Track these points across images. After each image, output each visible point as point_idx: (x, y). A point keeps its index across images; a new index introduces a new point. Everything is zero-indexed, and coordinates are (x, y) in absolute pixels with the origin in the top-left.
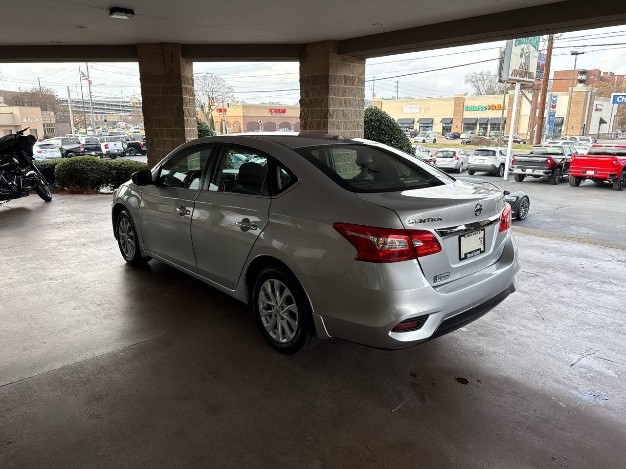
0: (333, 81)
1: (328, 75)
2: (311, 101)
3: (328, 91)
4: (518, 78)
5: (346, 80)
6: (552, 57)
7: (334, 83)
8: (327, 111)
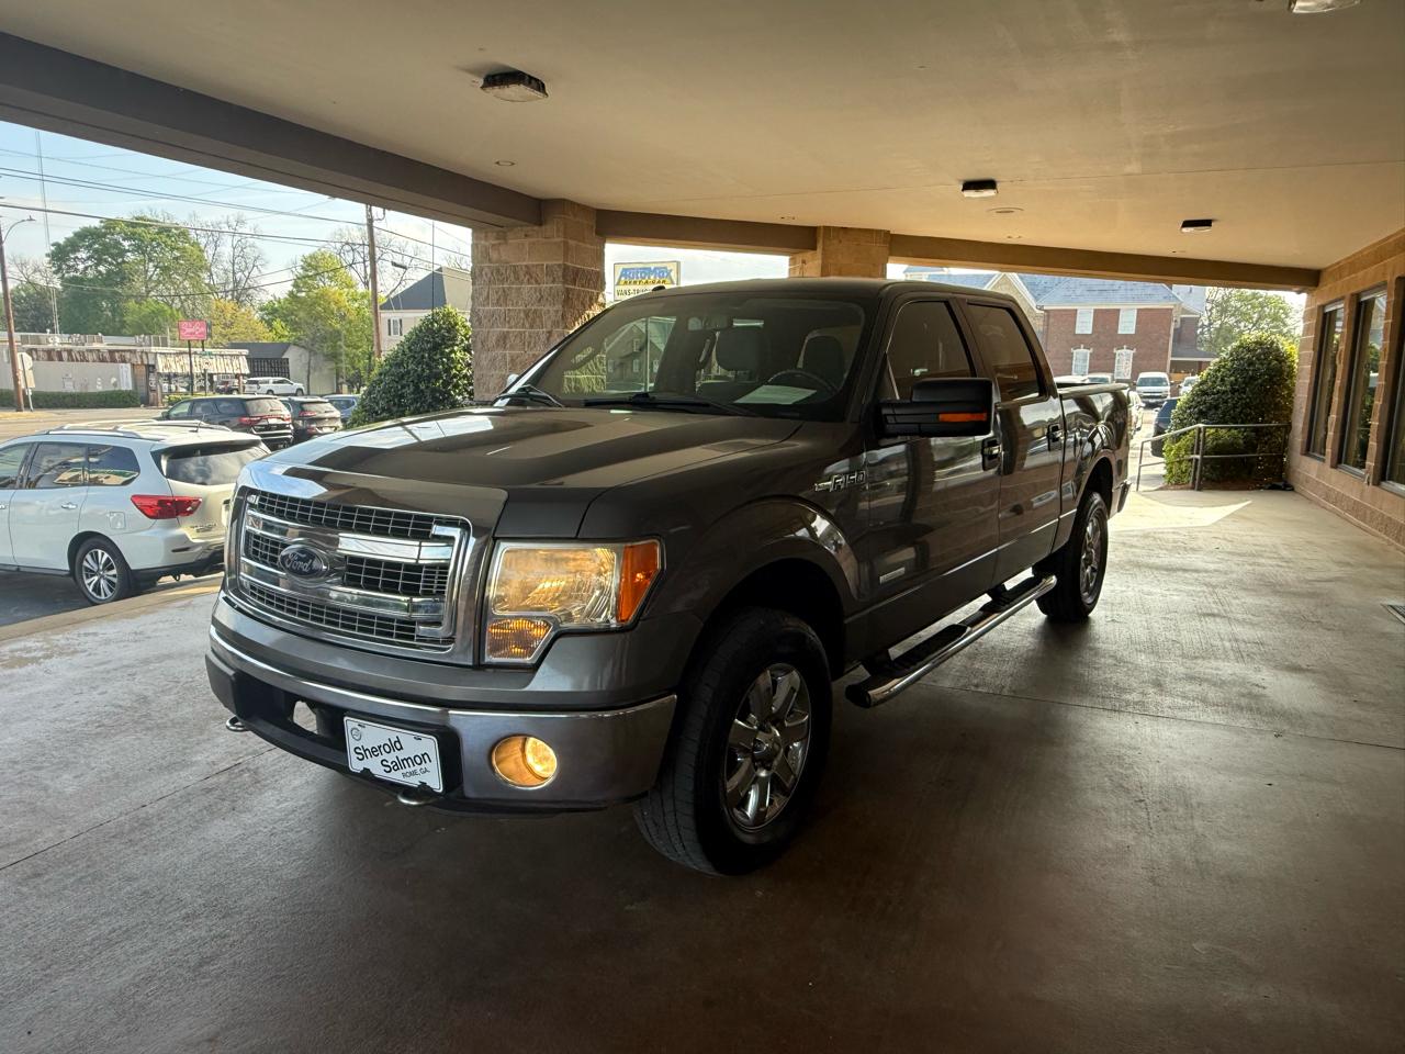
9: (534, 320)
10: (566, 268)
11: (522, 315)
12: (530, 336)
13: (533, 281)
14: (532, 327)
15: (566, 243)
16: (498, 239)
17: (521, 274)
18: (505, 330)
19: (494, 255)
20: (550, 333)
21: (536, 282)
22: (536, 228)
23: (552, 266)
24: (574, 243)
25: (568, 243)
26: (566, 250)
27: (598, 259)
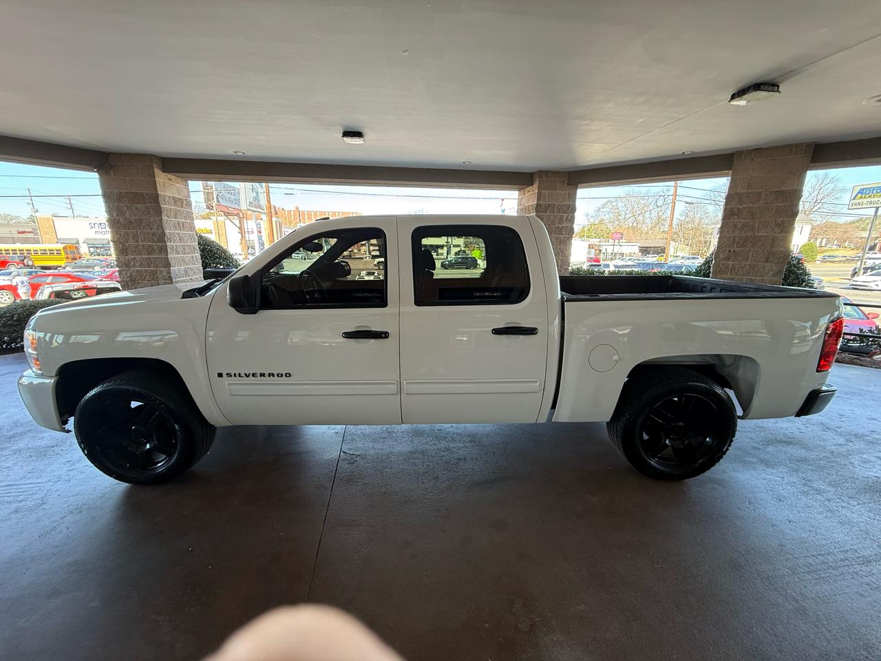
0: (163, 202)
1: (158, 194)
2: (131, 222)
3: (161, 212)
4: (253, 209)
5: (176, 201)
6: (270, 194)
7: (165, 204)
8: (164, 234)
16: (523, 195)
22: (531, 187)
23: (534, 204)
24: (547, 192)
25: (540, 192)
26: (539, 196)
27: (569, 198)
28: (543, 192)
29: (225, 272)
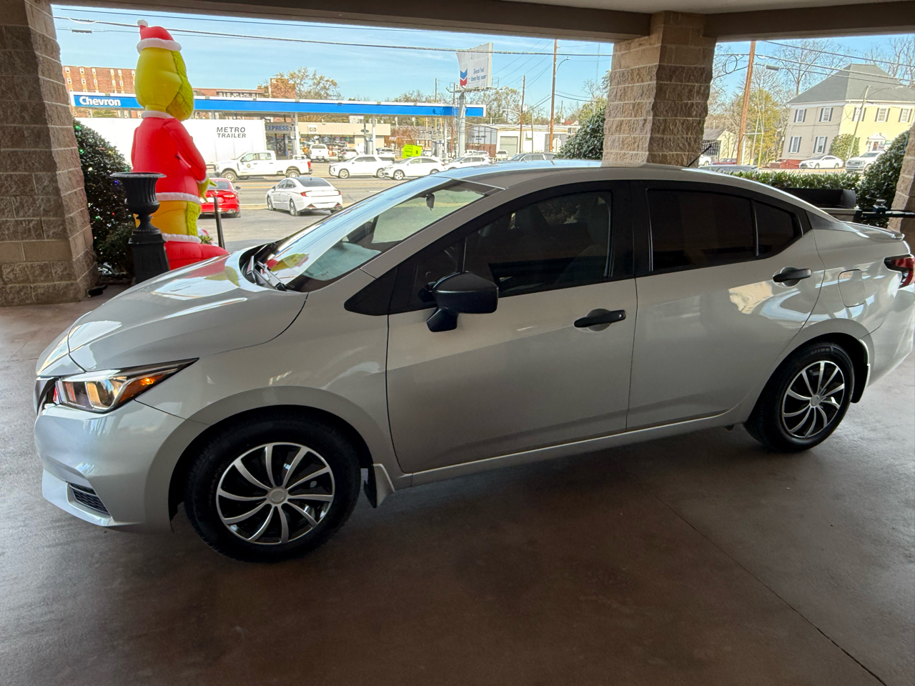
5: (46, 44)
7: (39, 50)
9: (637, 110)
10: (660, 68)
11: (631, 107)
12: (634, 124)
13: (640, 80)
14: (635, 116)
15: (662, 47)
16: (625, 50)
17: (635, 75)
18: (622, 119)
19: (623, 62)
20: (645, 120)
21: (642, 81)
22: (646, 37)
23: (652, 67)
24: (674, 46)
25: (666, 47)
26: (663, 53)
27: (704, 57)
28: (669, 46)
29: (150, 179)
